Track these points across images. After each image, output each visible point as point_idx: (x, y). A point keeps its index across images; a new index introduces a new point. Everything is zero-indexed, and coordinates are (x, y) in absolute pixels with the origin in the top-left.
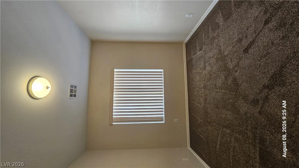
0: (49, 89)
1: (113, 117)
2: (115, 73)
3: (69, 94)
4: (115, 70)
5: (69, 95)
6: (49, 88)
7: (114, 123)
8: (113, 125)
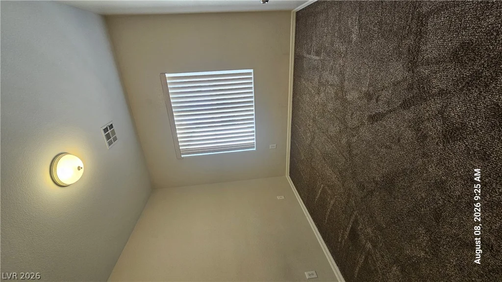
0: (81, 170)
1: (181, 148)
2: (169, 80)
3: (106, 142)
4: (167, 75)
5: (107, 144)
6: (82, 168)
7: (183, 155)
8: (183, 158)
